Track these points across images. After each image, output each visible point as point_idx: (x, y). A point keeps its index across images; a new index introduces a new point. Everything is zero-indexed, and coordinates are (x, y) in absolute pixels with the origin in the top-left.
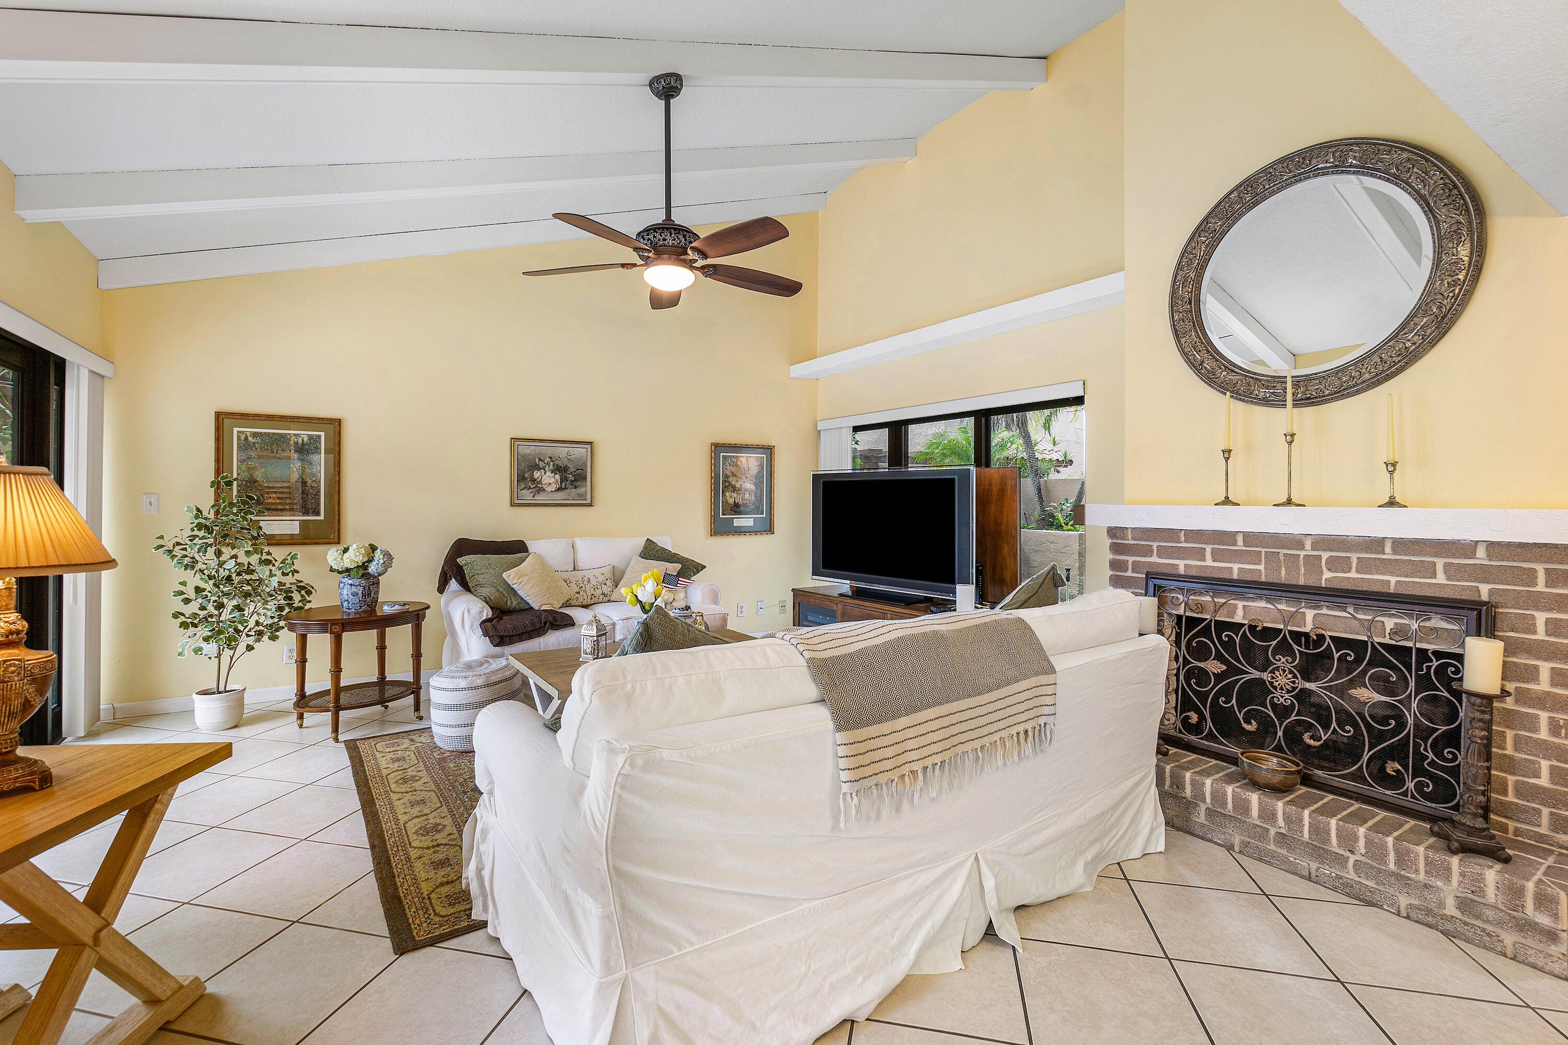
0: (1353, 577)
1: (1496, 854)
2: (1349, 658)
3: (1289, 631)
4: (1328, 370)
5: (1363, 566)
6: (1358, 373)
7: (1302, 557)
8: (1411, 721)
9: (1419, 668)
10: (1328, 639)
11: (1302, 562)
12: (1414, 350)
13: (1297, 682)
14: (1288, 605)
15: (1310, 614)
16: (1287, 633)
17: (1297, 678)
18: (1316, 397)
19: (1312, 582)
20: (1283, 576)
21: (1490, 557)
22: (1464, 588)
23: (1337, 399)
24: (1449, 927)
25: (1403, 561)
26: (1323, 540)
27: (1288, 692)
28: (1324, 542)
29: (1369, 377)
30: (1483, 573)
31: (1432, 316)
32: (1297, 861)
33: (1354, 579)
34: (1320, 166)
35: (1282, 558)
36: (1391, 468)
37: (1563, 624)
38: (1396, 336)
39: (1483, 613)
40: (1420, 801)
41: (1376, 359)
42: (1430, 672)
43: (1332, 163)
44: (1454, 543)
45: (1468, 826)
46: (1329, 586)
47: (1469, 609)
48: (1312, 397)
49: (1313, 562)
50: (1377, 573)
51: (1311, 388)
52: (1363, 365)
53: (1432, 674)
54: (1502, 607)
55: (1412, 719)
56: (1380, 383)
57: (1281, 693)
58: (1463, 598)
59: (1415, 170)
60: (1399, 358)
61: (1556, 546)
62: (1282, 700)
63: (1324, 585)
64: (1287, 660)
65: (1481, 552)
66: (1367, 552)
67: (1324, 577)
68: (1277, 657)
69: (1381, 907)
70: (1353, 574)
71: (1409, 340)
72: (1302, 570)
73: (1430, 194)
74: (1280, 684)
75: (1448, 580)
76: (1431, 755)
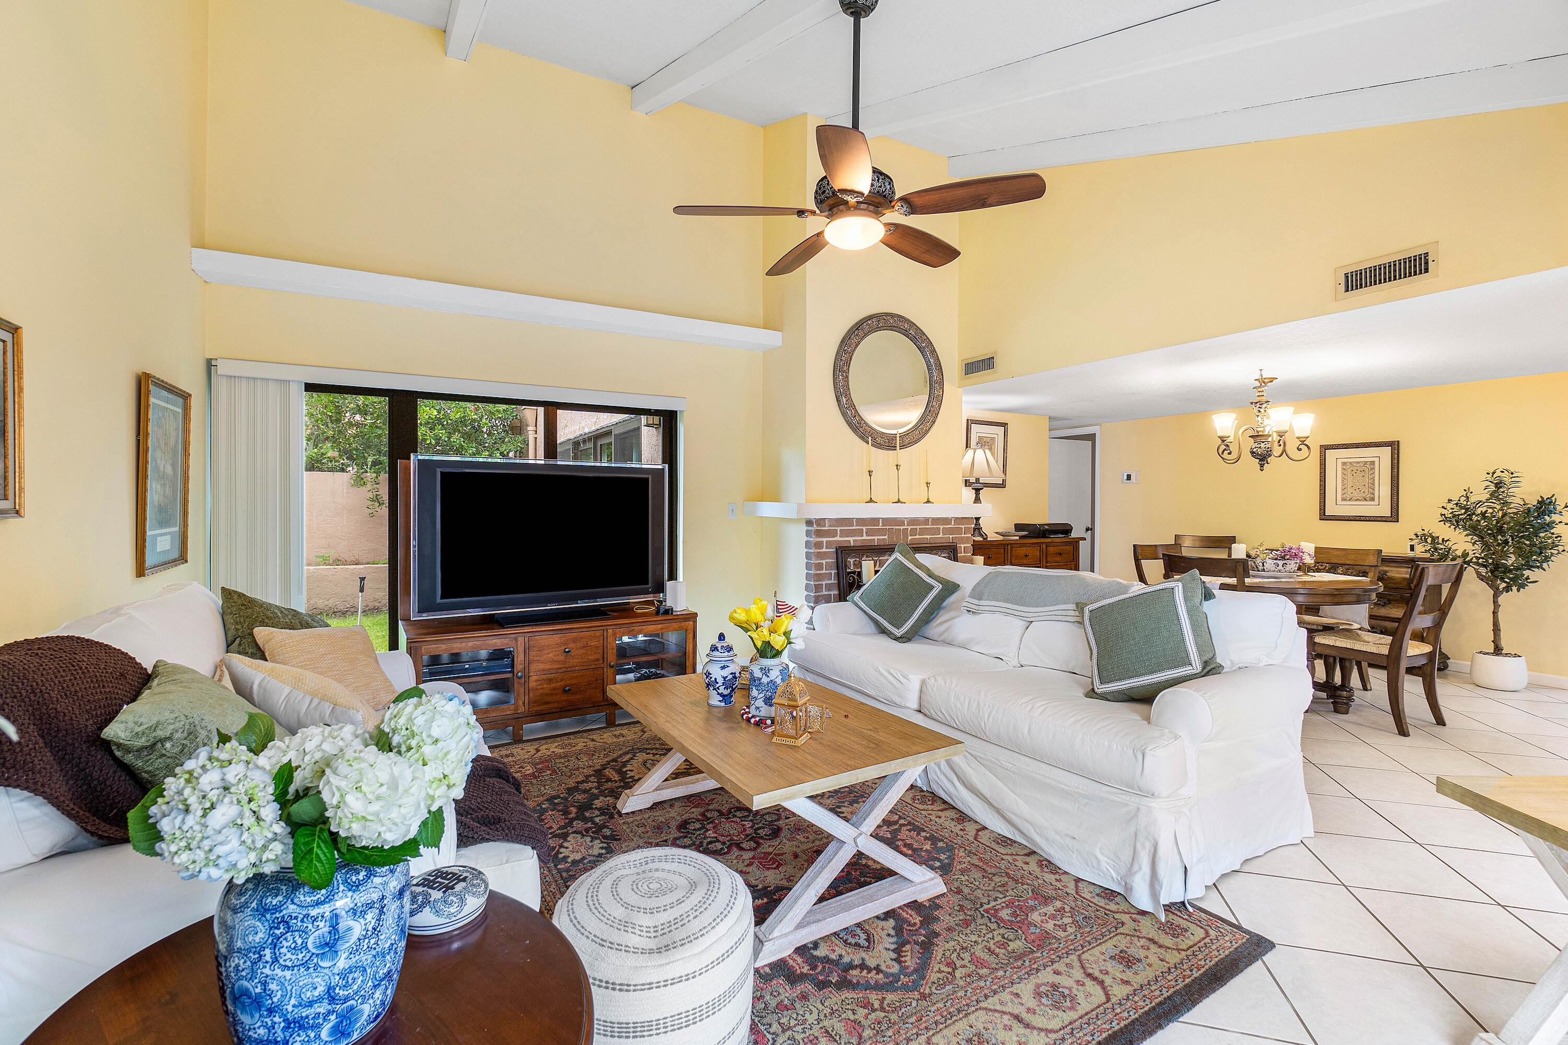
7: (902, 529)
11: (902, 532)
20: (895, 540)
30: (952, 531)
35: (895, 531)
36: (927, 484)
49: (905, 532)
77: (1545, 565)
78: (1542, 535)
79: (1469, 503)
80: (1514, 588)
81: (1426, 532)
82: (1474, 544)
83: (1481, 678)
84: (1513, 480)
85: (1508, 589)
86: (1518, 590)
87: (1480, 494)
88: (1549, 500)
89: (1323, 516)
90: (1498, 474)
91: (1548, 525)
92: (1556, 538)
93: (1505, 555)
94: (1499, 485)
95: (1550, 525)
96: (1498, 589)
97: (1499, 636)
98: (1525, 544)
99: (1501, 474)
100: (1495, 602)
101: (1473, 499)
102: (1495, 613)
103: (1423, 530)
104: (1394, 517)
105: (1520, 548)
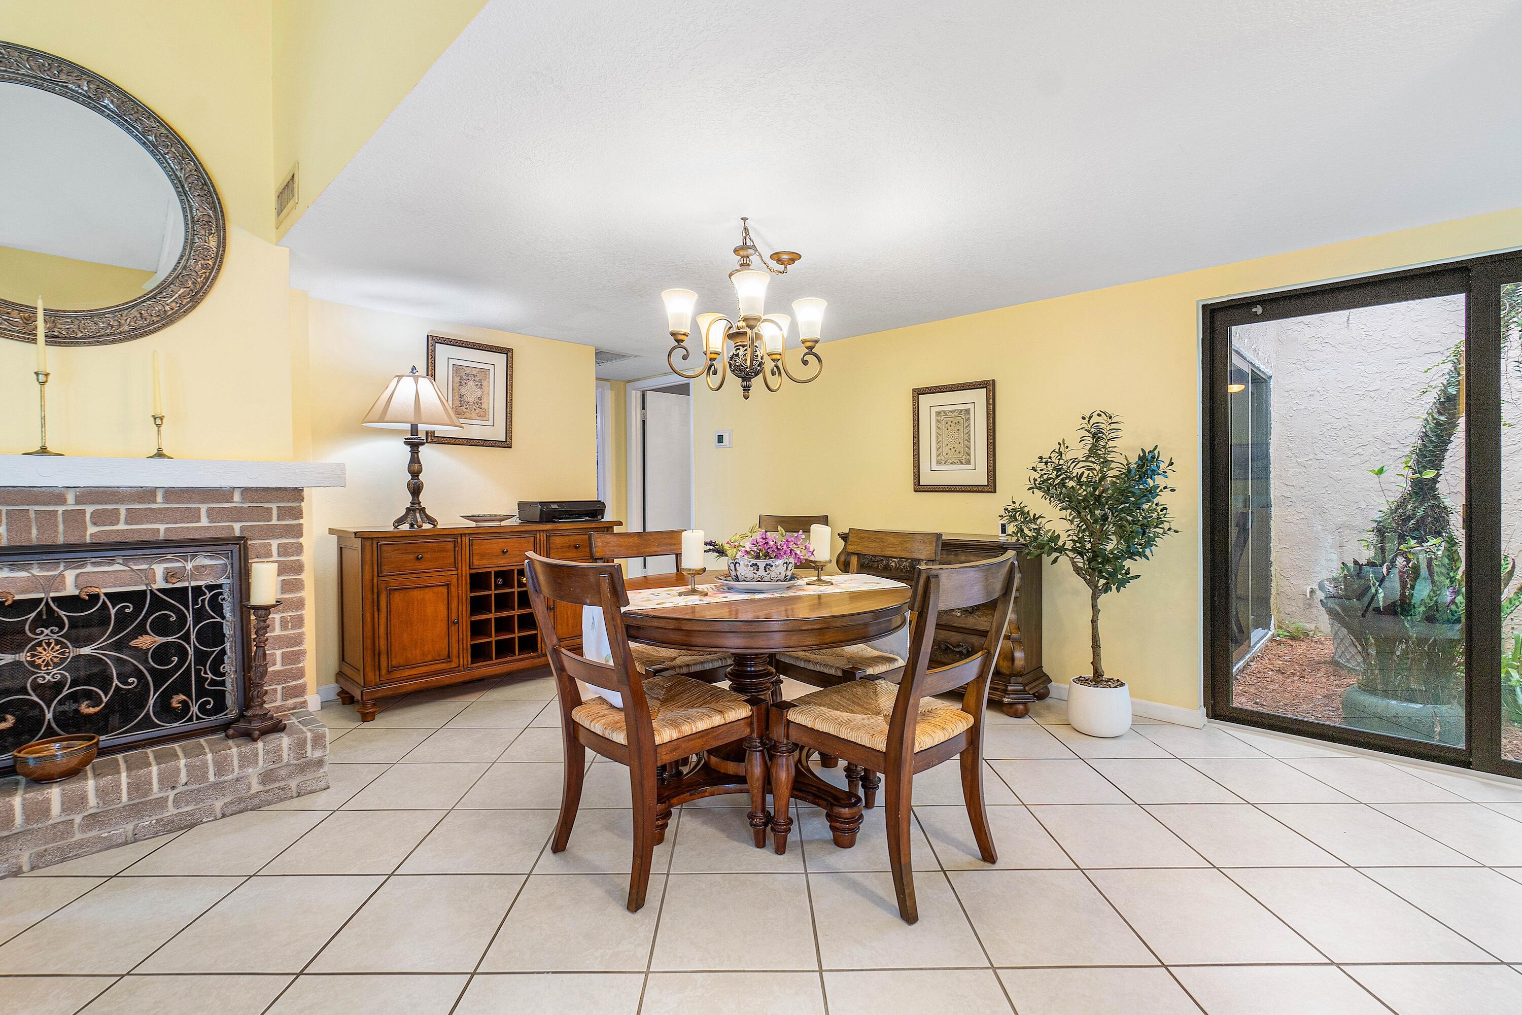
0: (122, 528)
1: (278, 727)
2: (127, 611)
3: (53, 599)
4: (80, 311)
5: (133, 516)
6: (116, 323)
7: (60, 512)
8: (191, 652)
9: (195, 602)
10: (103, 597)
11: (60, 519)
12: (171, 314)
13: (68, 651)
14: (42, 569)
15: (70, 576)
16: (50, 600)
17: (68, 648)
18: (66, 337)
19: (73, 540)
20: (34, 536)
21: (244, 500)
22: (223, 528)
23: (90, 344)
24: (256, 801)
25: (172, 509)
26: (90, 493)
27: (56, 665)
28: (89, 495)
29: (128, 330)
30: (238, 514)
31: (188, 289)
32: (112, 832)
33: (123, 531)
34: (70, 86)
35: (32, 515)
36: (158, 422)
37: (289, 546)
38: (154, 297)
39: (242, 546)
40: (205, 719)
41: (134, 312)
42: (204, 605)
43: (85, 91)
44: (217, 490)
45: (261, 715)
46: (95, 541)
47: (232, 544)
48: (61, 336)
49: (75, 519)
50: (148, 522)
51: (60, 326)
52: (122, 315)
53: (206, 605)
54: (251, 540)
55: (192, 649)
56: (136, 337)
57: (47, 669)
58: (223, 536)
59: (173, 150)
60: (158, 319)
61: (285, 489)
62: (48, 677)
63: (88, 541)
64: (52, 631)
65: (237, 497)
66: (139, 503)
67: (88, 533)
68: (38, 631)
69: (202, 823)
70: (122, 526)
71: (168, 305)
72: (61, 527)
73: (186, 179)
74: (44, 660)
75: (210, 522)
76: (210, 676)
77: (1147, 551)
78: (1146, 506)
79: (1061, 462)
80: (1114, 587)
81: (1017, 505)
82: (1072, 521)
83: (1079, 717)
84: (1113, 426)
85: (1107, 588)
86: (1118, 590)
87: (1078, 450)
88: (1151, 455)
89: (919, 487)
90: (1095, 419)
91: (1150, 491)
92: (1162, 510)
93: (1105, 537)
94: (1096, 436)
95: (1151, 493)
96: (1096, 587)
97: (1099, 655)
98: (1127, 520)
99: (1100, 419)
100: (1094, 606)
101: (1068, 456)
102: (1094, 622)
103: (1014, 503)
104: (990, 487)
105: (1121, 527)
